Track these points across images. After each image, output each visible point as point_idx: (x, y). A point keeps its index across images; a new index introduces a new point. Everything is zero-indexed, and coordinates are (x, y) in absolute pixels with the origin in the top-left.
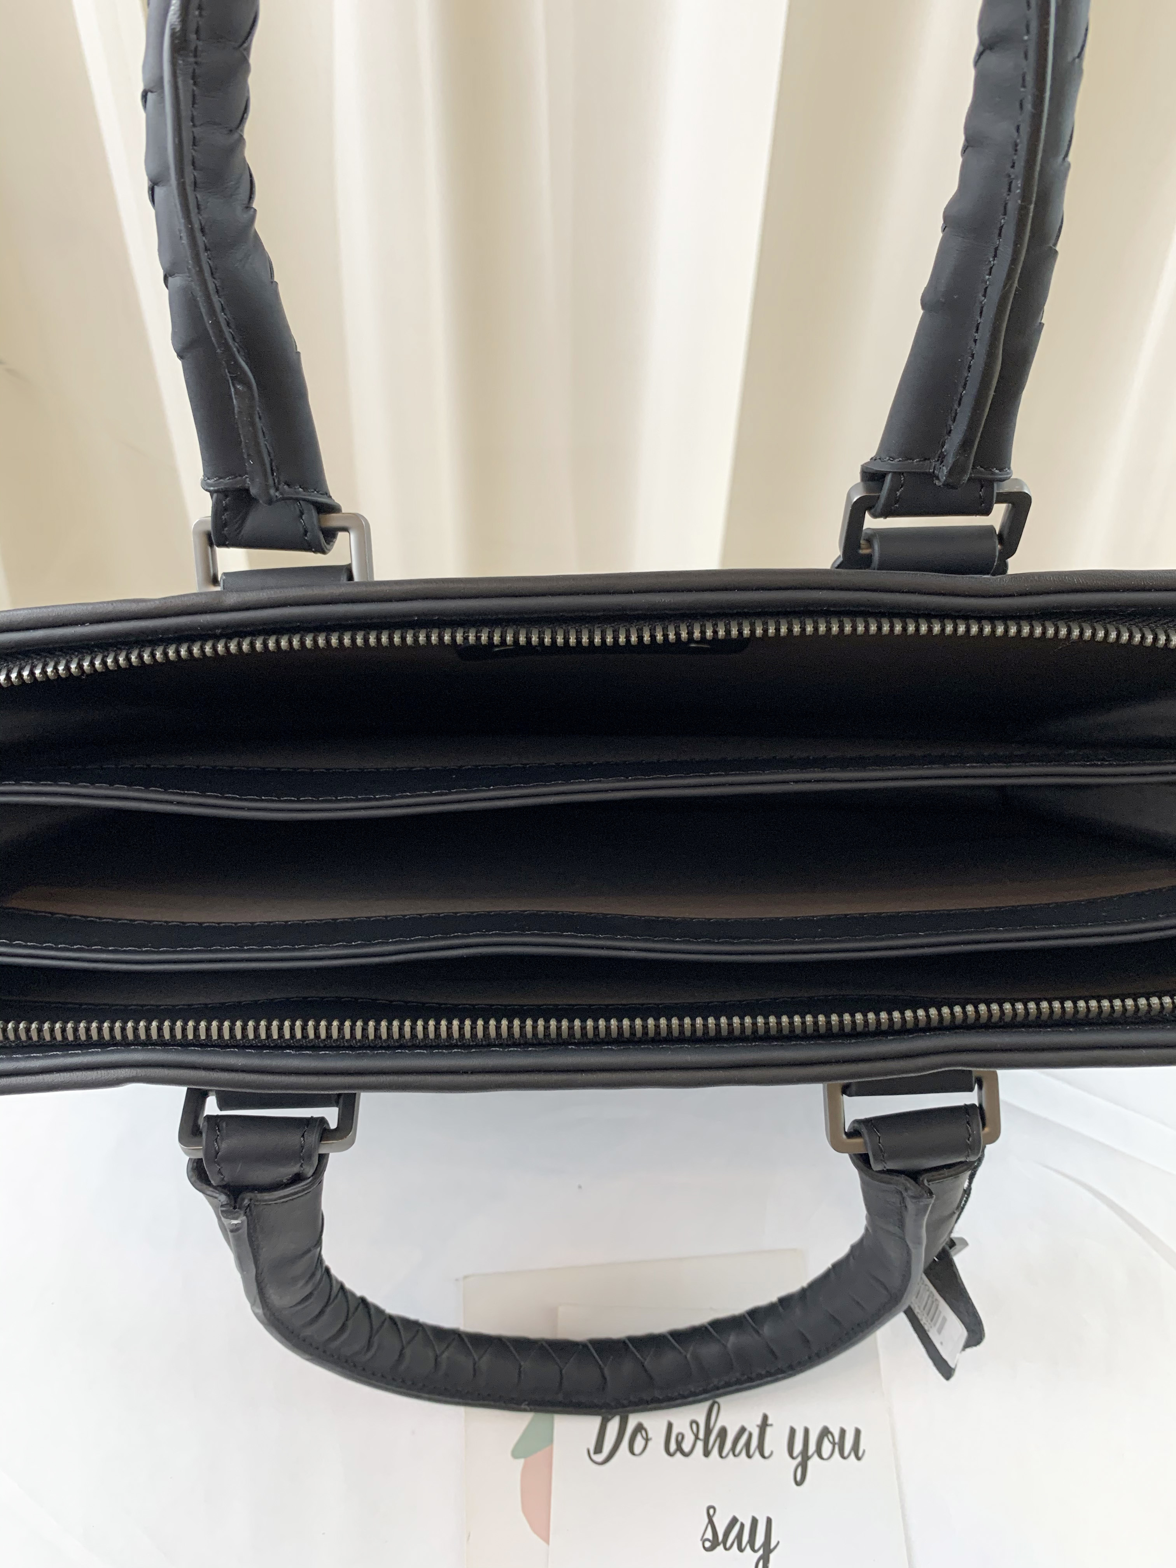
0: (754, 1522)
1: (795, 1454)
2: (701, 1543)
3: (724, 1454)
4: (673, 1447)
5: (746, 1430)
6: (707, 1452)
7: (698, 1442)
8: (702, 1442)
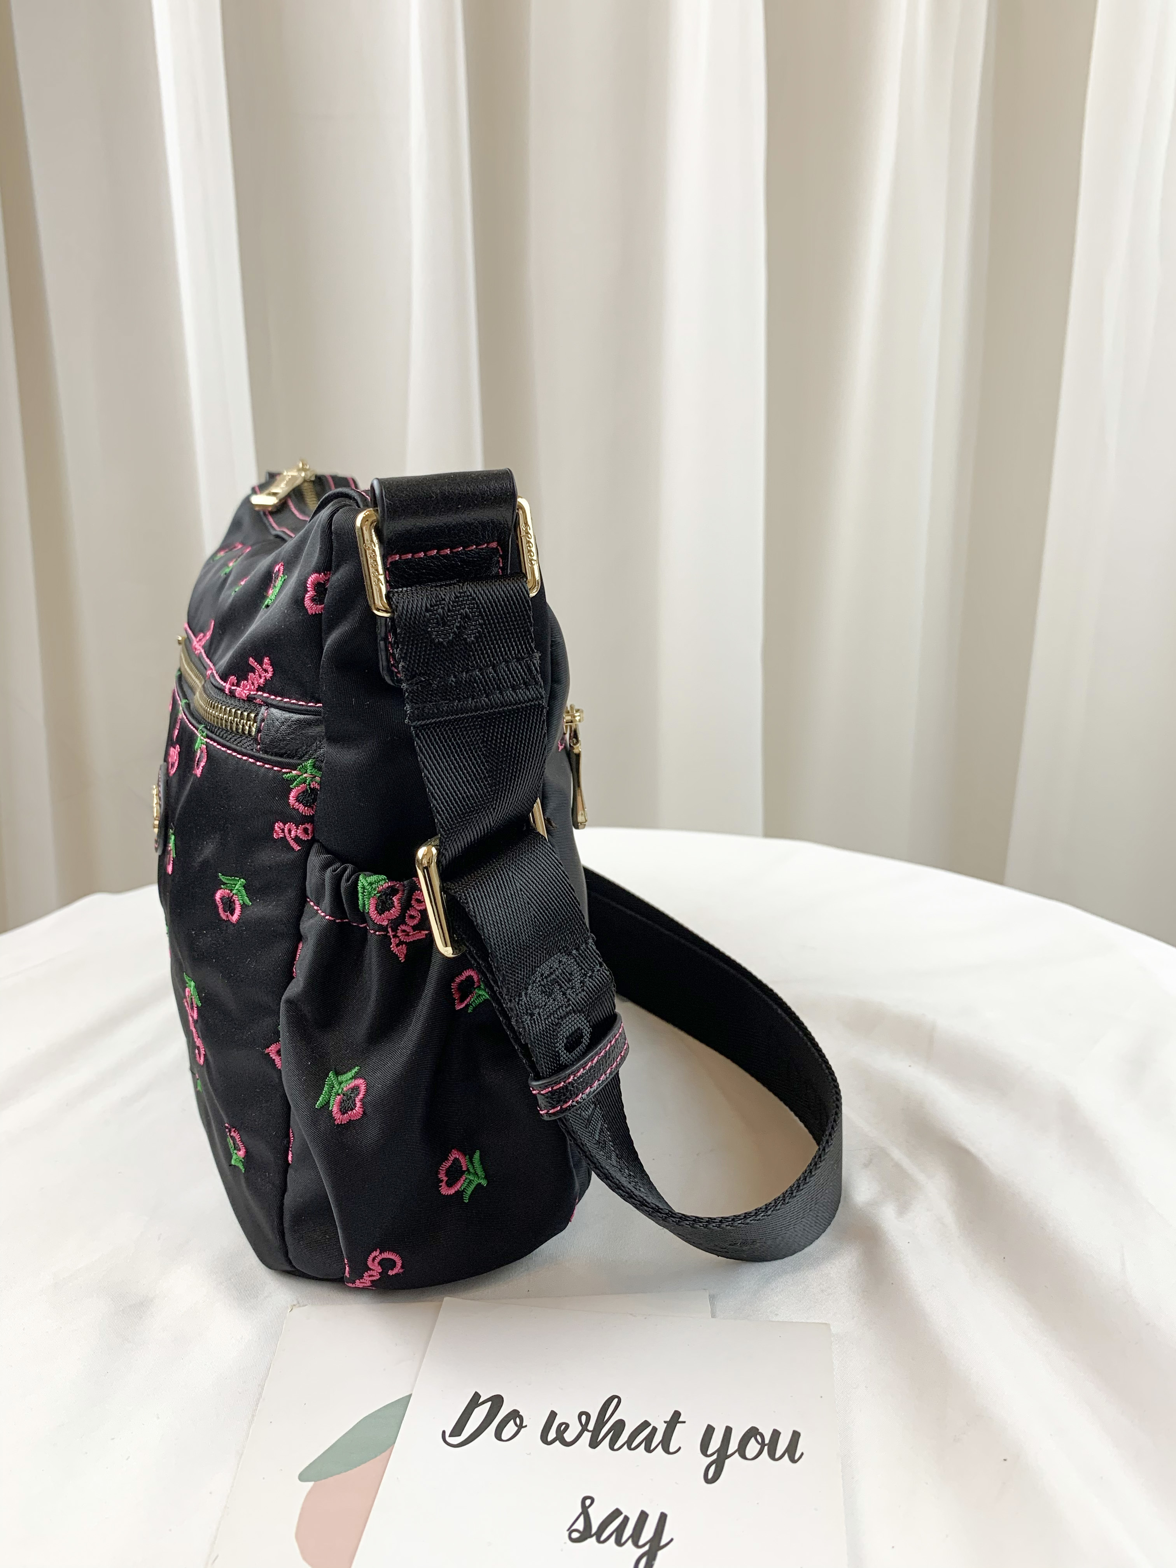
0: (643, 1517)
1: (709, 1453)
2: (566, 1533)
4: (552, 1435)
5: (650, 1425)
6: (594, 1443)
7: (586, 1432)
8: (591, 1433)
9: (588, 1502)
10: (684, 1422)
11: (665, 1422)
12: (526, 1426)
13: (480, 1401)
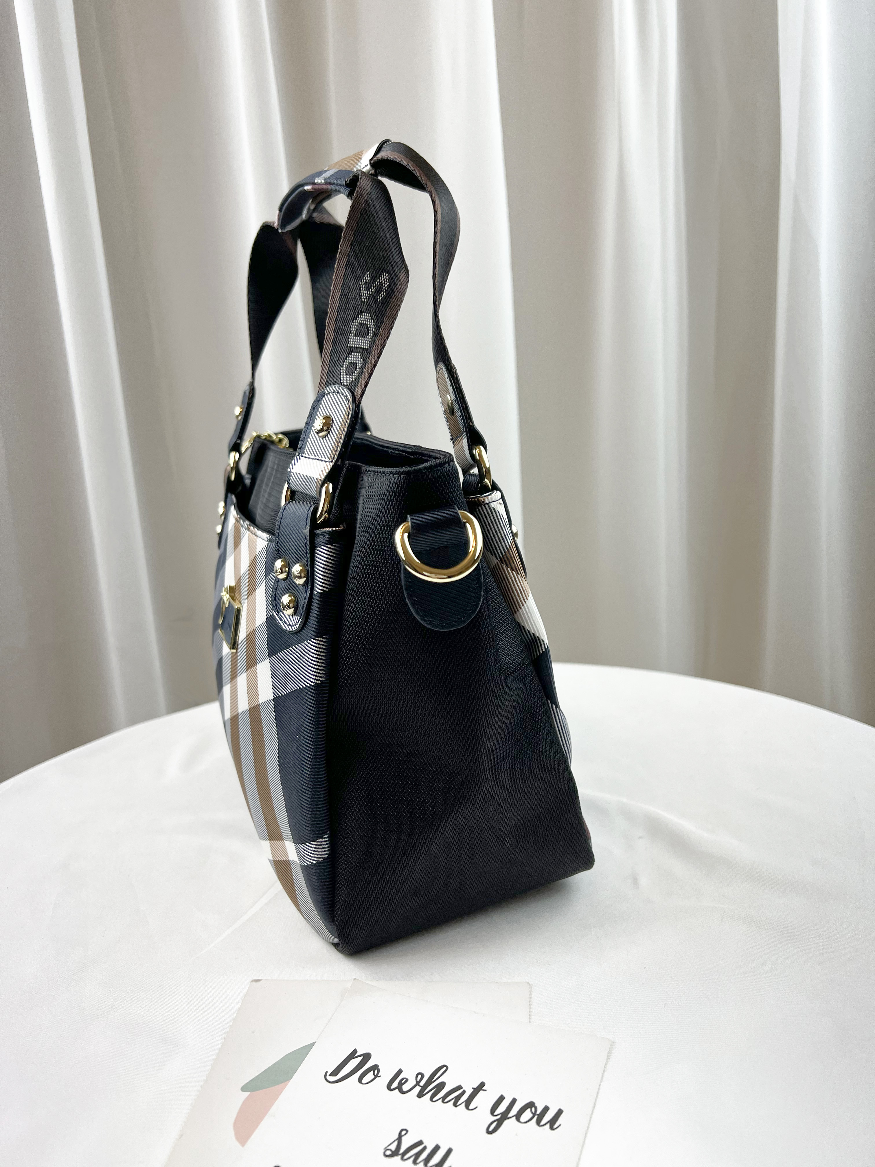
0: (437, 1148)
1: (495, 1113)
2: (383, 1151)
3: (434, 1100)
4: (395, 1084)
5: (462, 1088)
6: (420, 1095)
7: (418, 1087)
8: (420, 1088)
9: (404, 1133)
10: (486, 1090)
11: (473, 1088)
12: (380, 1076)
13: (356, 1056)
